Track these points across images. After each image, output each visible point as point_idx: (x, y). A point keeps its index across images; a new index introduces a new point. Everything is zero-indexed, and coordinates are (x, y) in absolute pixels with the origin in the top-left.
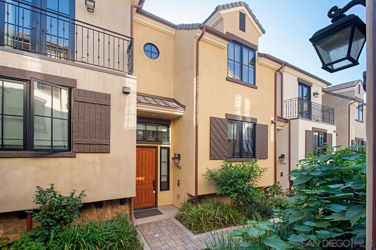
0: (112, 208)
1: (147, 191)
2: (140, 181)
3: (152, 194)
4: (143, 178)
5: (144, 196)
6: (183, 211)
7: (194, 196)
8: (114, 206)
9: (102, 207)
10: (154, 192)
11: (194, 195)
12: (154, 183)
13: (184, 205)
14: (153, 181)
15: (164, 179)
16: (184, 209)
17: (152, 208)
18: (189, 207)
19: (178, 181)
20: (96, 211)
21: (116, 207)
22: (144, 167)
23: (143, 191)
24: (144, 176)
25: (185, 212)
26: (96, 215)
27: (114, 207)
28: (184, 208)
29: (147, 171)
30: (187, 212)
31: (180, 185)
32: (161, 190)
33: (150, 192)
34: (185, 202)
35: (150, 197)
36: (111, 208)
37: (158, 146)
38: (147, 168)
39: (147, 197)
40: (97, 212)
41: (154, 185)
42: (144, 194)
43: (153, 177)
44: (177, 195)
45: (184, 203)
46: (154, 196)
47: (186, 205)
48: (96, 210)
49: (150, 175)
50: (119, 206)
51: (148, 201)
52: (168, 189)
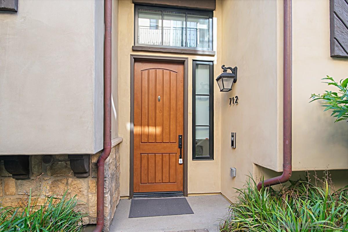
0: (54, 184)
1: (166, 158)
2: (152, 135)
3: (176, 166)
4: (158, 130)
5: (159, 168)
6: (245, 216)
7: (281, 173)
8: (58, 178)
9: (29, 178)
10: (181, 161)
11: (279, 168)
12: (180, 140)
13: (248, 197)
14: (179, 136)
15: (202, 135)
16: (248, 211)
17: (176, 196)
18: (264, 206)
19: (233, 136)
20: (14, 185)
21: (64, 181)
22: (159, 104)
23: (159, 158)
24: (160, 126)
25: (249, 220)
26: (15, 197)
27: (60, 181)
28: (248, 207)
29: (166, 114)
30: (257, 220)
31: (238, 144)
32: (194, 158)
33: (173, 160)
34: (249, 189)
35: (172, 172)
36: (50, 182)
37: (187, 58)
38: (166, 109)
39: (166, 169)
40: (17, 189)
41: (180, 147)
42: (159, 164)
43: (178, 128)
44: (229, 170)
45: (247, 191)
46: (180, 169)
47: (253, 197)
48: (16, 183)
49: (173, 123)
50: (70, 180)
51: (167, 181)
52: (211, 157)
